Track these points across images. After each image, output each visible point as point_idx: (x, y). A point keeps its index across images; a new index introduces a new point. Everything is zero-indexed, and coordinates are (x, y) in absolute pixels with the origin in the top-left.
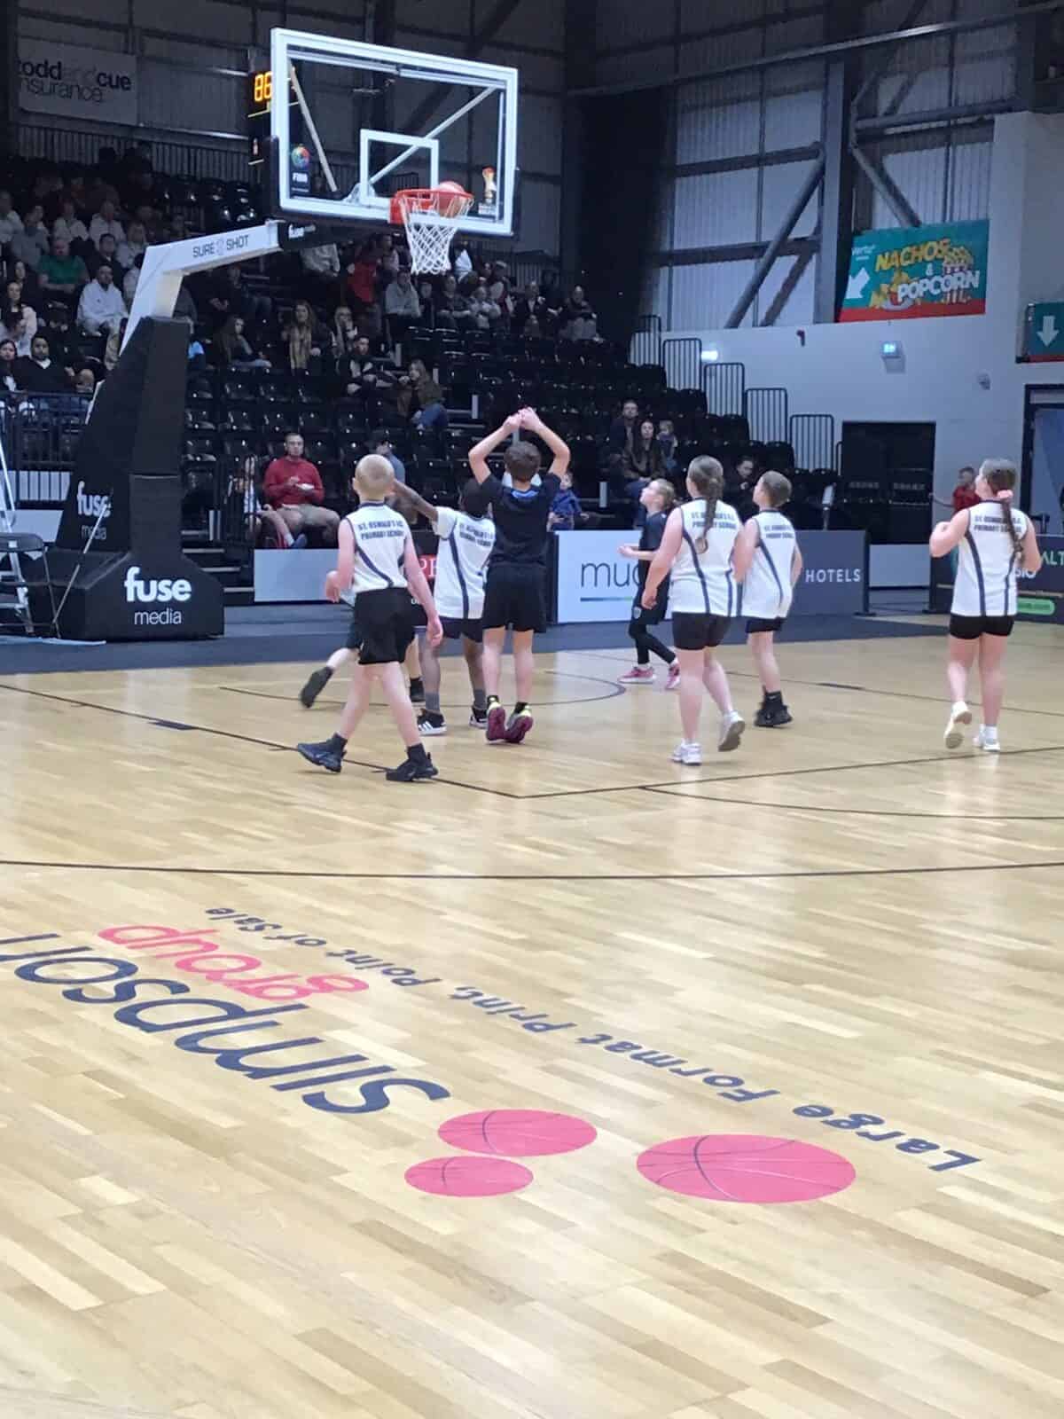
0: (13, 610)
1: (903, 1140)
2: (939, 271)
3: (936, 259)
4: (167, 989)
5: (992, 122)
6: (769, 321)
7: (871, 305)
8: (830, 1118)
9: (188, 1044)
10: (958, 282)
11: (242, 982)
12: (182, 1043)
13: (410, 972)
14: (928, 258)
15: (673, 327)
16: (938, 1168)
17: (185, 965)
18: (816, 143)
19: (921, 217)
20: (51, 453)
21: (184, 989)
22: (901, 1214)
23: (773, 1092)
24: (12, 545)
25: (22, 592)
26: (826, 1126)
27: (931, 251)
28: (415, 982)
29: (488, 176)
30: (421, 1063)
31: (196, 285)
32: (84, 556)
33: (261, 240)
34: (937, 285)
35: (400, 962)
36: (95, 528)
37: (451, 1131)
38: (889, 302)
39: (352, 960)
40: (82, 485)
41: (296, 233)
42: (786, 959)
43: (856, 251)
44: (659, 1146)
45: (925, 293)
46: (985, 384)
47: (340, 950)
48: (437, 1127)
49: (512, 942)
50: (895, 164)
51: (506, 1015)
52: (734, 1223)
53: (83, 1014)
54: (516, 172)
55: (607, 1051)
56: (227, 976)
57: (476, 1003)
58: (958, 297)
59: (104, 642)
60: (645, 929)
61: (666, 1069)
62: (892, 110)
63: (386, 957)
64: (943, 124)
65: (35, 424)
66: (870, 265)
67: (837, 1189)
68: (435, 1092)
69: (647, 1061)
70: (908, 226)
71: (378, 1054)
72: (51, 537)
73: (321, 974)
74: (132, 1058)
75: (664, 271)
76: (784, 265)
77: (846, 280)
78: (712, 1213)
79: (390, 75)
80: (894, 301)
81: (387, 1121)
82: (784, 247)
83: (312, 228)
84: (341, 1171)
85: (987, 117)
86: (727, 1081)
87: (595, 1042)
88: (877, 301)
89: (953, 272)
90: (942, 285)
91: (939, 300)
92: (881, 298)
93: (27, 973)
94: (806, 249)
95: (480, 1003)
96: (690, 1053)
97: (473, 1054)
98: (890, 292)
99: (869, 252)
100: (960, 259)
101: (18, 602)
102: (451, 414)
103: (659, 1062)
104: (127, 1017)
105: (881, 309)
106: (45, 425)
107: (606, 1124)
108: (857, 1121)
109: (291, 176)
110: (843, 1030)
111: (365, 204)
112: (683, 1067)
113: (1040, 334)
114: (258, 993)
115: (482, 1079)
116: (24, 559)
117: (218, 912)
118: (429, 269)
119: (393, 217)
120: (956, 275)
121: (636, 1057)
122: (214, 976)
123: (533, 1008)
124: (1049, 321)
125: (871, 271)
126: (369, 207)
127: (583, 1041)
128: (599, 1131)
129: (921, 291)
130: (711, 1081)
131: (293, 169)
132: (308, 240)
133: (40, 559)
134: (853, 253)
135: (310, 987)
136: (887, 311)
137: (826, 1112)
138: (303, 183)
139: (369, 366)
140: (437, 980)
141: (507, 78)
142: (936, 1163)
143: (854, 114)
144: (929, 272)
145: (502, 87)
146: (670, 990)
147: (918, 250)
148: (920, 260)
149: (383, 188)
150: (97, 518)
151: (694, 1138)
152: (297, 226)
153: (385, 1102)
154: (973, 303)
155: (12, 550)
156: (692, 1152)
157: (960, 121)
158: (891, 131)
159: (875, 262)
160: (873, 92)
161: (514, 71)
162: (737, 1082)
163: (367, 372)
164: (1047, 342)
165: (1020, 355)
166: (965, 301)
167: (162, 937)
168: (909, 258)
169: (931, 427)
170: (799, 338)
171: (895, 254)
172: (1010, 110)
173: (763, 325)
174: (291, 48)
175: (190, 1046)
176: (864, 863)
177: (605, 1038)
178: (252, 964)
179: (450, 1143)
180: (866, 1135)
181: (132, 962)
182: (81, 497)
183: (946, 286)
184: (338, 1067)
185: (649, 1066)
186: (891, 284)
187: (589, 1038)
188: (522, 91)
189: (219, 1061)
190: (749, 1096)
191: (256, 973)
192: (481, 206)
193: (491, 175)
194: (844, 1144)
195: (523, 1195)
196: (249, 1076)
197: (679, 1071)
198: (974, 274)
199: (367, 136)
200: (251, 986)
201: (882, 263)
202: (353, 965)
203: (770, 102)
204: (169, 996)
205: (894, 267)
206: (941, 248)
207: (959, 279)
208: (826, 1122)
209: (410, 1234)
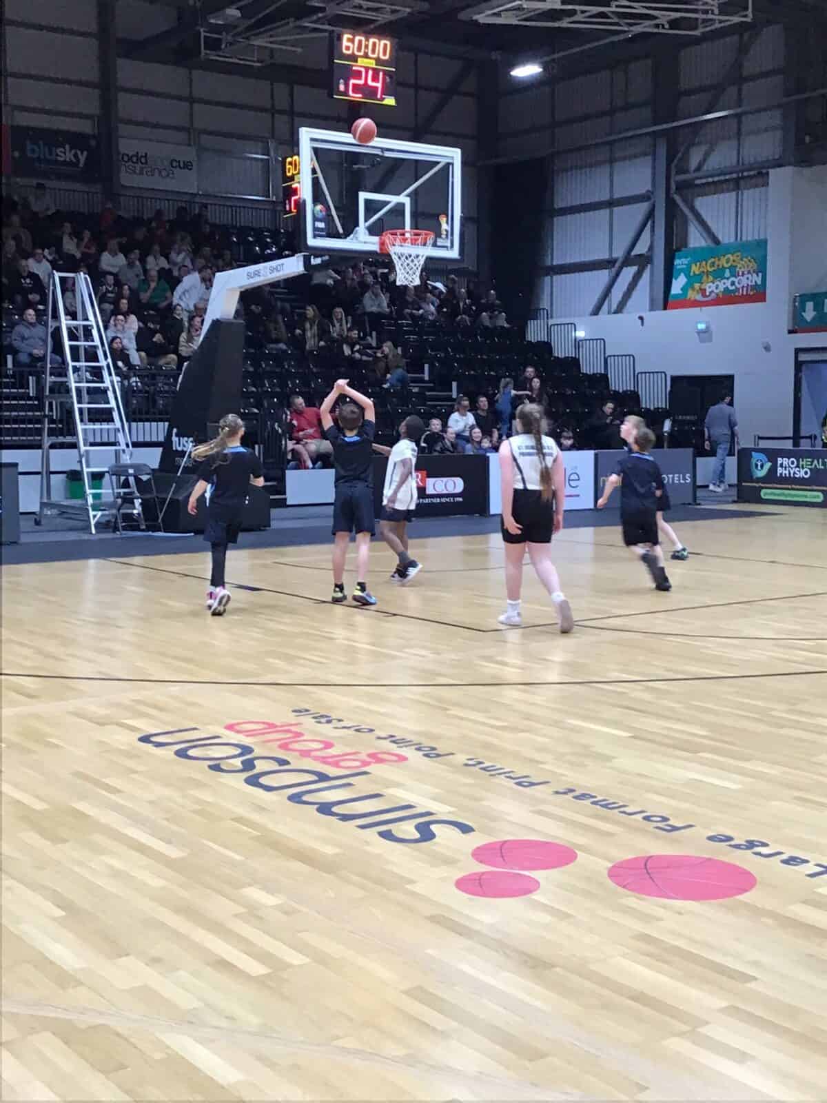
0: (133, 514)
1: (784, 857)
2: (734, 274)
3: (731, 265)
4: (276, 764)
5: (767, 174)
6: (619, 310)
7: (688, 297)
8: (732, 843)
9: (296, 799)
10: (748, 280)
11: (324, 758)
12: (291, 798)
13: (434, 749)
14: (726, 265)
15: (554, 315)
16: (812, 876)
17: (284, 747)
18: (648, 191)
19: (720, 238)
20: (152, 410)
21: (287, 763)
22: (792, 907)
23: (691, 826)
24: (131, 471)
25: (137, 502)
26: (731, 849)
27: (727, 262)
28: (438, 755)
29: (443, 220)
30: (452, 809)
31: (248, 297)
32: (179, 477)
33: (292, 266)
34: (733, 283)
35: (427, 743)
36: (185, 459)
37: (480, 854)
38: (700, 295)
39: (394, 742)
40: (175, 430)
41: (316, 261)
42: (685, 737)
43: (677, 262)
44: (622, 863)
45: (724, 289)
46: (767, 348)
47: (383, 735)
48: (470, 851)
49: (498, 728)
50: (701, 204)
51: (502, 776)
52: (680, 913)
53: (221, 780)
54: (461, 217)
55: (574, 800)
56: (313, 754)
57: (482, 769)
58: (747, 290)
59: (192, 534)
60: (585, 718)
61: (616, 811)
62: (698, 169)
63: (416, 739)
64: (734, 176)
65: (140, 391)
66: (687, 272)
67: (746, 891)
68: (465, 829)
69: (602, 806)
70: (710, 244)
71: (424, 803)
72: (156, 465)
73: (376, 751)
74: (261, 809)
75: (547, 279)
76: (629, 272)
77: (671, 282)
78: (664, 907)
79: (377, 155)
80: (704, 295)
81: (434, 848)
82: (628, 261)
83: (326, 258)
84: (412, 882)
85: (764, 171)
86: (659, 819)
87: (565, 793)
88: (693, 295)
89: (743, 274)
90: (736, 284)
91: (734, 293)
92: (695, 293)
93: (182, 754)
94: (643, 261)
95: (484, 769)
96: (633, 801)
97: (484, 803)
98: (701, 289)
99: (686, 262)
100: (748, 266)
101: (134, 508)
102: (411, 377)
103: (610, 806)
104: (253, 781)
105: (695, 300)
106: (147, 392)
107: (581, 848)
108: (751, 845)
109: (314, 224)
110: (731, 783)
111: (362, 241)
112: (627, 810)
113: (803, 314)
114: (336, 765)
115: (494, 819)
116: (138, 480)
117: (300, 711)
118: (406, 283)
119: (381, 249)
120: (746, 276)
121: (593, 803)
122: (305, 754)
123: (520, 771)
124: (810, 305)
125: (687, 276)
126: (365, 243)
127: (557, 793)
128: (578, 853)
129: (721, 288)
130: (647, 818)
131: (315, 219)
132: (324, 266)
133: (149, 480)
134: (675, 263)
135: (368, 759)
136: (699, 301)
137: (729, 839)
138: (322, 229)
139: (357, 347)
140: (452, 754)
141: (454, 155)
142: (811, 872)
143: (673, 173)
144: (727, 274)
145: (450, 161)
146: (608, 758)
147: (719, 260)
148: (721, 267)
149: (372, 231)
150: (186, 452)
151: (643, 858)
152: (316, 256)
153: (432, 836)
154: (757, 295)
155: (131, 475)
156: (643, 866)
157: (745, 174)
158: (698, 182)
159: (691, 267)
160: (686, 157)
161: (459, 151)
162: (665, 819)
163: (358, 351)
164: (809, 319)
165: (791, 328)
166: (752, 293)
167: (265, 729)
168: (713, 266)
169: (730, 378)
170: (640, 321)
171: (704, 263)
172: (780, 166)
173: (615, 312)
174: (313, 140)
175: (297, 800)
176: (723, 671)
177: (572, 791)
178: (328, 745)
179: (481, 862)
180: (759, 854)
181: (248, 745)
182: (175, 439)
183: (739, 283)
184: (396, 813)
185: (604, 809)
186: (702, 283)
187: (562, 791)
188: (464, 163)
189: (319, 810)
190: (675, 829)
191: (332, 751)
192: (439, 240)
193: (445, 219)
194: (744, 859)
195: (536, 896)
196: (340, 819)
197: (624, 812)
198: (757, 275)
199: (363, 196)
200: (330, 760)
201: (695, 269)
202: (395, 745)
203: (617, 165)
204: (277, 767)
205: (703, 272)
206: (735, 258)
207: (748, 279)
208: (730, 846)
209: (467, 924)
